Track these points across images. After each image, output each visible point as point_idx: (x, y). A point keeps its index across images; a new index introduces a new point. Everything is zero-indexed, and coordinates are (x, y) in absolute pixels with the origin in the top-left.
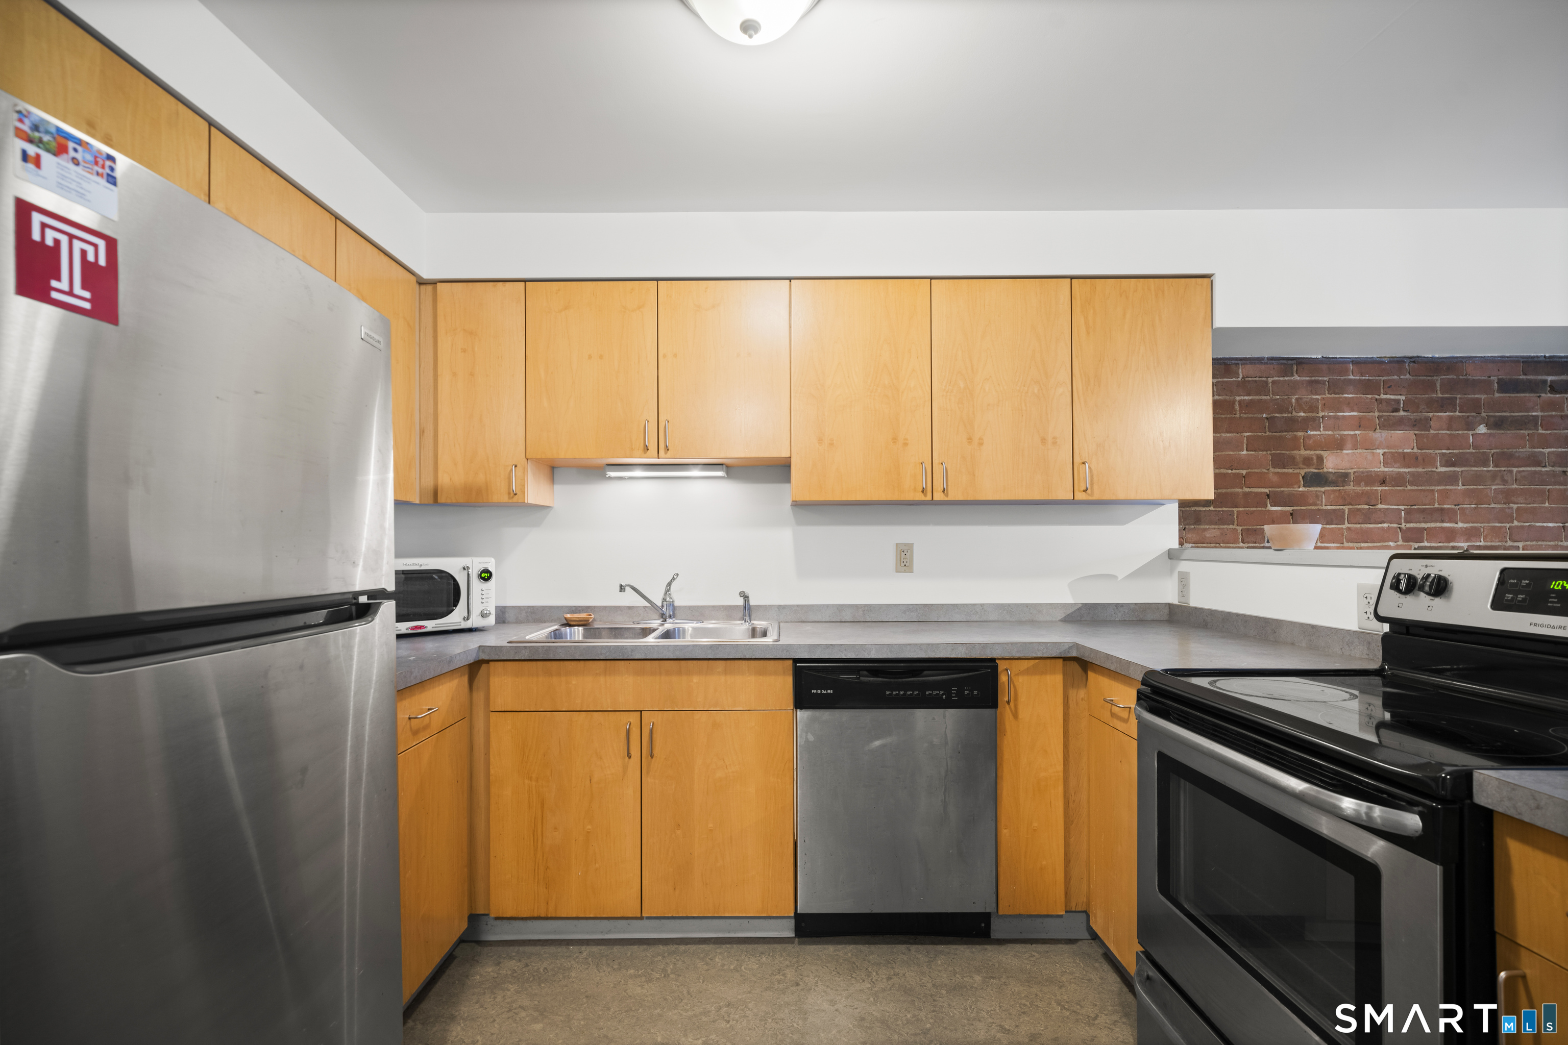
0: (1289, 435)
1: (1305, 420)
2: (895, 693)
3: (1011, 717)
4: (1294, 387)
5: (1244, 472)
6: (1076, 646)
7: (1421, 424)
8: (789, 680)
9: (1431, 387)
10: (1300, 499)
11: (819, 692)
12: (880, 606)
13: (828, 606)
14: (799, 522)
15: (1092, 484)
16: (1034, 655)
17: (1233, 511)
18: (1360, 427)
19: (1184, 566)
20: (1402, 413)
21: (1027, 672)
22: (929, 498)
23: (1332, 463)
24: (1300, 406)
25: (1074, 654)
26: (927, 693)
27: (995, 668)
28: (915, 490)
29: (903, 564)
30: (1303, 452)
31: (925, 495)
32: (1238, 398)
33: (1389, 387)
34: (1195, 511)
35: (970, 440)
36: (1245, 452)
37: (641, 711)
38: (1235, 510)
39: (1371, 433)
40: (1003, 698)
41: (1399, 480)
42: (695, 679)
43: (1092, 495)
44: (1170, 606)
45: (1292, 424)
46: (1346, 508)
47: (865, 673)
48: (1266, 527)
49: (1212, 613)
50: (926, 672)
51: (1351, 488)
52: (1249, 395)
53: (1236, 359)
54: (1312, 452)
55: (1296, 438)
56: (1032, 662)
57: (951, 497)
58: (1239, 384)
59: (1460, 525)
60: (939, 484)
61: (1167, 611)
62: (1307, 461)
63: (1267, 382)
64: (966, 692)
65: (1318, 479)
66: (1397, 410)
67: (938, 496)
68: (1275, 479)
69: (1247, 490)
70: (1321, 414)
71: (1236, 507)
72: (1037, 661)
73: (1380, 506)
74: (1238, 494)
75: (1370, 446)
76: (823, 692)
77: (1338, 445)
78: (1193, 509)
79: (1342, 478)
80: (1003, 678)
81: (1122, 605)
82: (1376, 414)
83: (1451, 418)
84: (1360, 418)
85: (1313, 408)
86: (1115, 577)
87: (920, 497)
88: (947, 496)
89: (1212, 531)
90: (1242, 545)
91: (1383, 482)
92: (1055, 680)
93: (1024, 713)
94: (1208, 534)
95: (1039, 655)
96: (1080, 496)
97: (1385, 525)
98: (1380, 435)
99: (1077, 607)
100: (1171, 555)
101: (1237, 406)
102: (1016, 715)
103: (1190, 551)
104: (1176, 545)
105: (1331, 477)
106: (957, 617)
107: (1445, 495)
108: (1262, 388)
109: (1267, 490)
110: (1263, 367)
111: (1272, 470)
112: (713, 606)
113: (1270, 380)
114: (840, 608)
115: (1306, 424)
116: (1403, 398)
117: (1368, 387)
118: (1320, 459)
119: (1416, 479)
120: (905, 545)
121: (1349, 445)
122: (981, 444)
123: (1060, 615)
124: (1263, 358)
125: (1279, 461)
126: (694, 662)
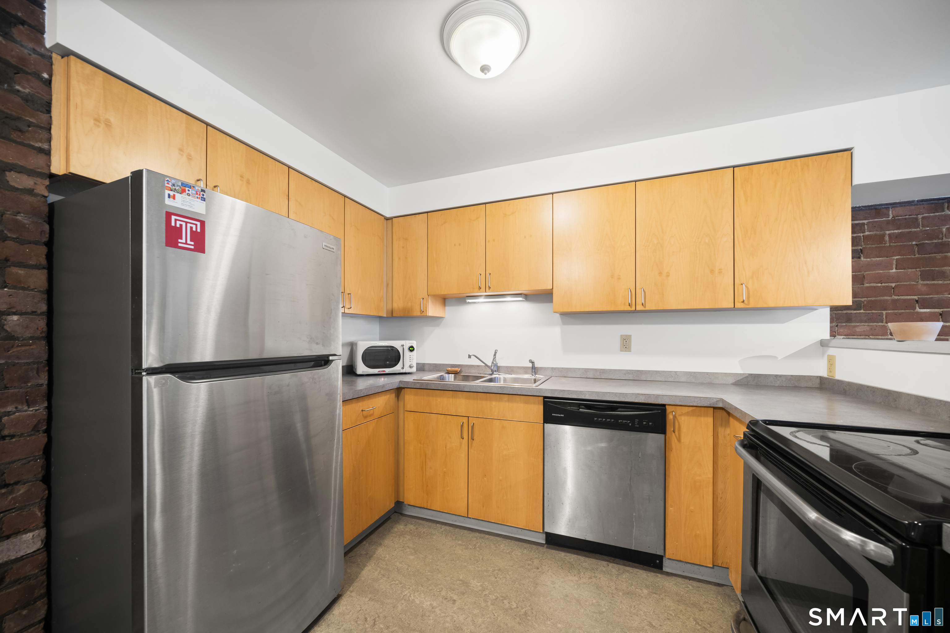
2: (599, 419)
3: (676, 441)
6: (723, 401)
8: (541, 407)
11: (556, 415)
12: (610, 371)
13: (579, 369)
14: (564, 323)
15: (748, 298)
16: (691, 404)
17: (882, 313)
19: (831, 351)
21: (687, 414)
22: (633, 309)
25: (720, 405)
26: (620, 421)
27: (665, 410)
28: (625, 304)
29: (625, 347)
31: (631, 307)
32: (887, 232)
34: (846, 313)
35: (660, 274)
37: (468, 417)
38: (884, 312)
40: (669, 429)
42: (494, 403)
43: (749, 304)
44: (821, 378)
47: (583, 407)
48: (890, 325)
49: (850, 384)
50: (619, 409)
52: (899, 229)
53: (887, 204)
56: (691, 409)
57: (647, 308)
58: (888, 222)
60: (640, 299)
61: (818, 381)
64: (644, 423)
67: (639, 308)
68: (924, 289)
71: (885, 310)
72: (695, 408)
74: (887, 300)
76: (558, 415)
78: (845, 312)
80: (670, 417)
81: (781, 376)
86: (775, 357)
87: (629, 309)
88: (645, 307)
89: (862, 327)
92: (709, 420)
93: (685, 439)
94: (858, 330)
95: (695, 404)
96: (739, 305)
99: (744, 376)
100: (823, 344)
101: (887, 238)
102: (679, 440)
103: (840, 340)
104: (826, 335)
106: (659, 379)
108: (911, 223)
109: (915, 297)
111: (921, 282)
112: (518, 367)
113: (920, 216)
114: (587, 370)
120: (626, 336)
122: (668, 276)
123: (732, 380)
125: (929, 276)
126: (493, 394)
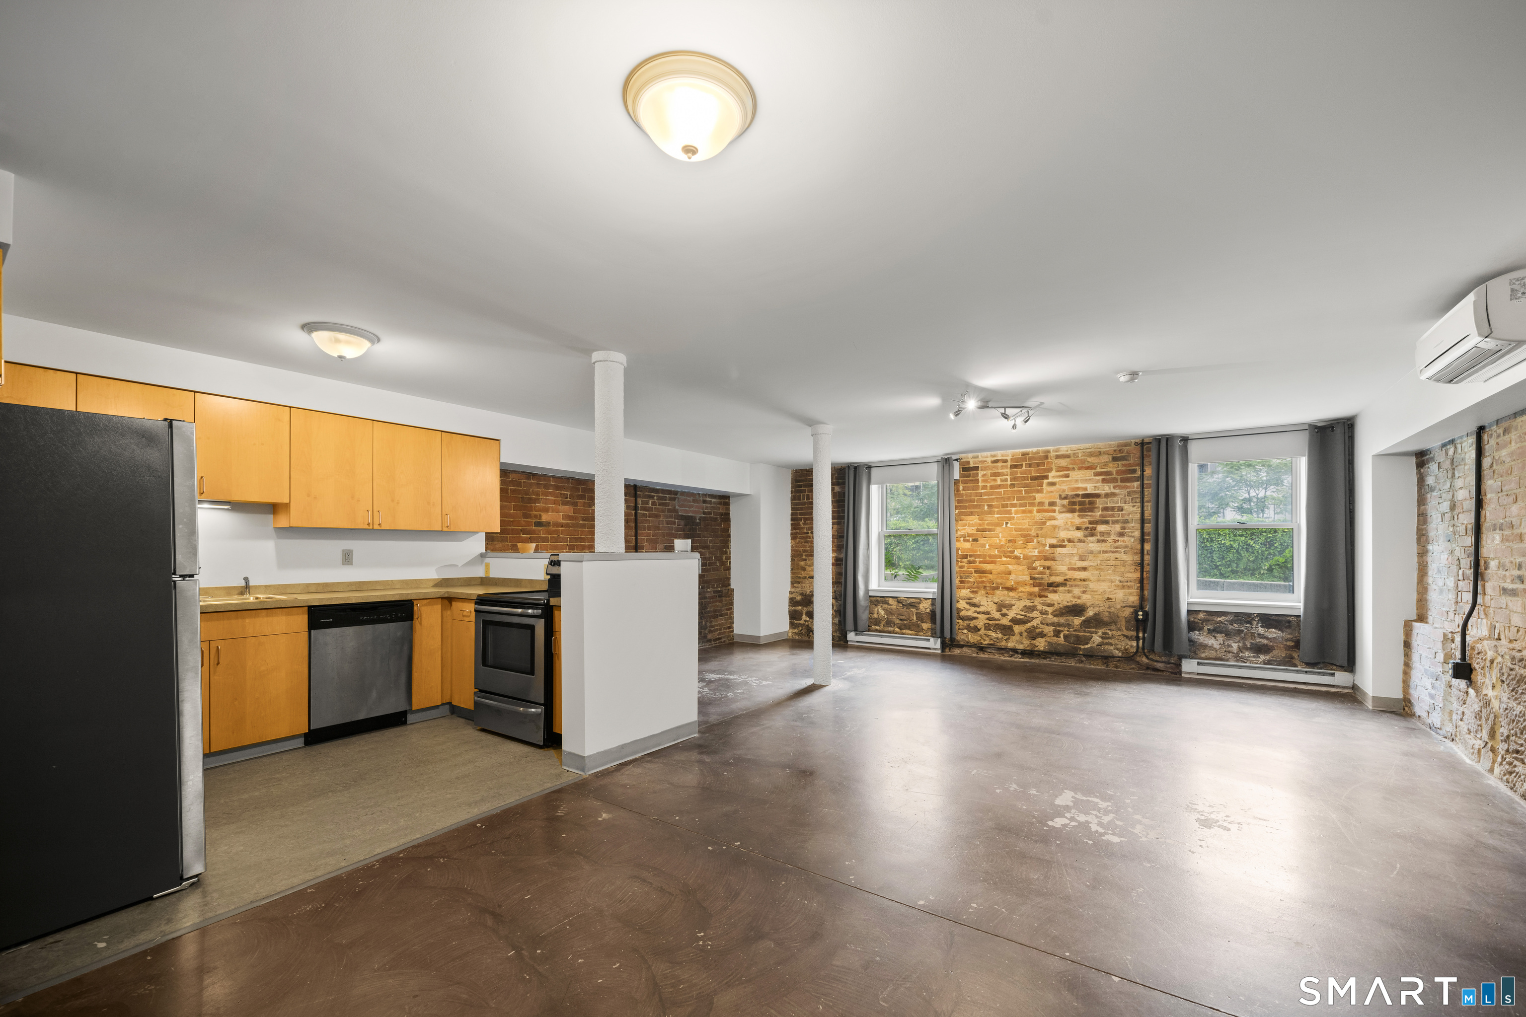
0: (529, 505)
1: (535, 499)
2: (365, 618)
3: (419, 625)
4: (531, 485)
5: (512, 520)
6: (448, 592)
7: (574, 504)
8: (306, 617)
9: (578, 489)
10: (533, 532)
11: (325, 620)
12: (333, 584)
13: (300, 584)
14: (279, 537)
15: (450, 524)
16: (430, 597)
18: (554, 504)
19: (487, 560)
20: (569, 499)
21: (426, 605)
22: (371, 527)
23: (545, 517)
24: (533, 493)
25: (446, 596)
26: (381, 617)
27: (413, 604)
28: (364, 523)
29: (347, 561)
30: (534, 512)
31: (369, 526)
32: (510, 488)
33: (565, 488)
34: (492, 536)
35: (393, 501)
36: (512, 511)
37: (210, 641)
38: (508, 536)
39: (558, 506)
40: (415, 616)
41: (567, 526)
42: (247, 621)
43: (450, 529)
44: (481, 578)
45: (530, 501)
46: (549, 536)
47: (349, 610)
49: (499, 579)
50: (379, 608)
51: (551, 528)
52: (514, 486)
53: (509, 470)
54: (537, 513)
55: (532, 506)
56: (428, 600)
57: (382, 528)
58: (510, 481)
59: (587, 544)
60: (376, 522)
61: (480, 580)
62: (536, 516)
63: (521, 482)
64: (399, 615)
65: (539, 524)
66: (567, 498)
67: (376, 527)
68: (523, 523)
69: (513, 527)
70: (541, 497)
71: (509, 534)
72: (430, 600)
73: (561, 536)
74: (509, 529)
75: (558, 511)
76: (327, 620)
77: (546, 510)
78: (491, 535)
79: (548, 524)
80: (415, 608)
81: (461, 578)
82: (560, 499)
83: (584, 502)
84: (555, 500)
85: (538, 495)
86: (457, 566)
87: (367, 527)
88: (381, 527)
89: (499, 545)
90: (511, 551)
91: (562, 526)
92: (438, 607)
93: (424, 622)
94: (497, 546)
95: (432, 597)
96: (445, 529)
97: (563, 543)
98: (561, 507)
99: (440, 580)
100: (482, 556)
101: (509, 491)
102: (421, 624)
103: (490, 554)
104: (484, 551)
105: (544, 524)
107: (582, 532)
108: (519, 484)
109: (520, 528)
110: (520, 475)
111: (523, 519)
113: (522, 481)
114: (308, 585)
115: (537, 500)
116: (569, 493)
117: (557, 488)
118: (540, 515)
119: (573, 526)
120: (348, 550)
121: (551, 511)
122: (398, 503)
123: (432, 584)
124: (520, 471)
125: (526, 516)
126: (247, 612)
